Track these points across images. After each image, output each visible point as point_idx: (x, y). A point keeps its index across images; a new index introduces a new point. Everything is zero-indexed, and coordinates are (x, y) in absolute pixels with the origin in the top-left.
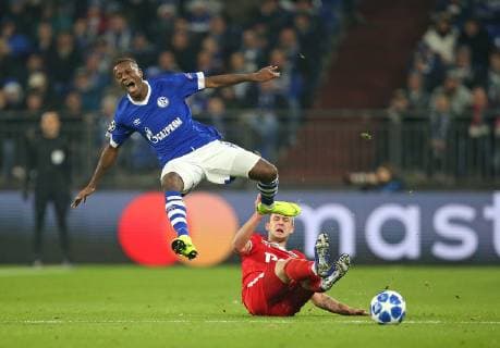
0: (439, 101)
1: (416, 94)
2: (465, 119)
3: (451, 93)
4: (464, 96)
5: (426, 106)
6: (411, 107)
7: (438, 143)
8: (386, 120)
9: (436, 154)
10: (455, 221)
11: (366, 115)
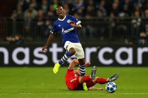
1: (19, 12)
2: (36, 20)
4: (35, 12)
5: (23, 15)
6: (18, 16)
7: (27, 27)
8: (11, 20)
10: (40, 53)
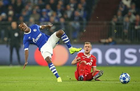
0: (126, 19)
1: (119, 17)
3: (129, 17)
5: (122, 20)
6: (118, 20)
7: (126, 31)
8: (111, 24)
9: (125, 34)
10: (131, 53)
11: (105, 23)
